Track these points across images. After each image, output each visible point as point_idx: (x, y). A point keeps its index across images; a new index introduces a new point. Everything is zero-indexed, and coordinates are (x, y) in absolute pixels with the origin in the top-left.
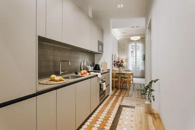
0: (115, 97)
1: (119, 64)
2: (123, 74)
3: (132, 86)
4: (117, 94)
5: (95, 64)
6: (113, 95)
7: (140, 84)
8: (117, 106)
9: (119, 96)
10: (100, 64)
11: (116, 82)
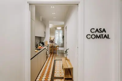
0: (51, 57)
1: (52, 42)
2: (54, 46)
3: (58, 52)
4: (52, 55)
5: (42, 42)
6: (50, 56)
7: (61, 50)
8: (53, 60)
9: (53, 56)
10: (44, 42)
11: (51, 50)
